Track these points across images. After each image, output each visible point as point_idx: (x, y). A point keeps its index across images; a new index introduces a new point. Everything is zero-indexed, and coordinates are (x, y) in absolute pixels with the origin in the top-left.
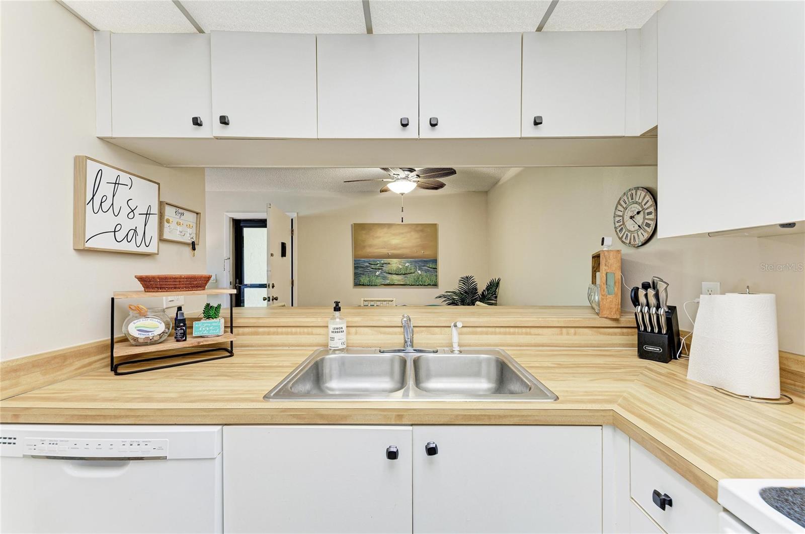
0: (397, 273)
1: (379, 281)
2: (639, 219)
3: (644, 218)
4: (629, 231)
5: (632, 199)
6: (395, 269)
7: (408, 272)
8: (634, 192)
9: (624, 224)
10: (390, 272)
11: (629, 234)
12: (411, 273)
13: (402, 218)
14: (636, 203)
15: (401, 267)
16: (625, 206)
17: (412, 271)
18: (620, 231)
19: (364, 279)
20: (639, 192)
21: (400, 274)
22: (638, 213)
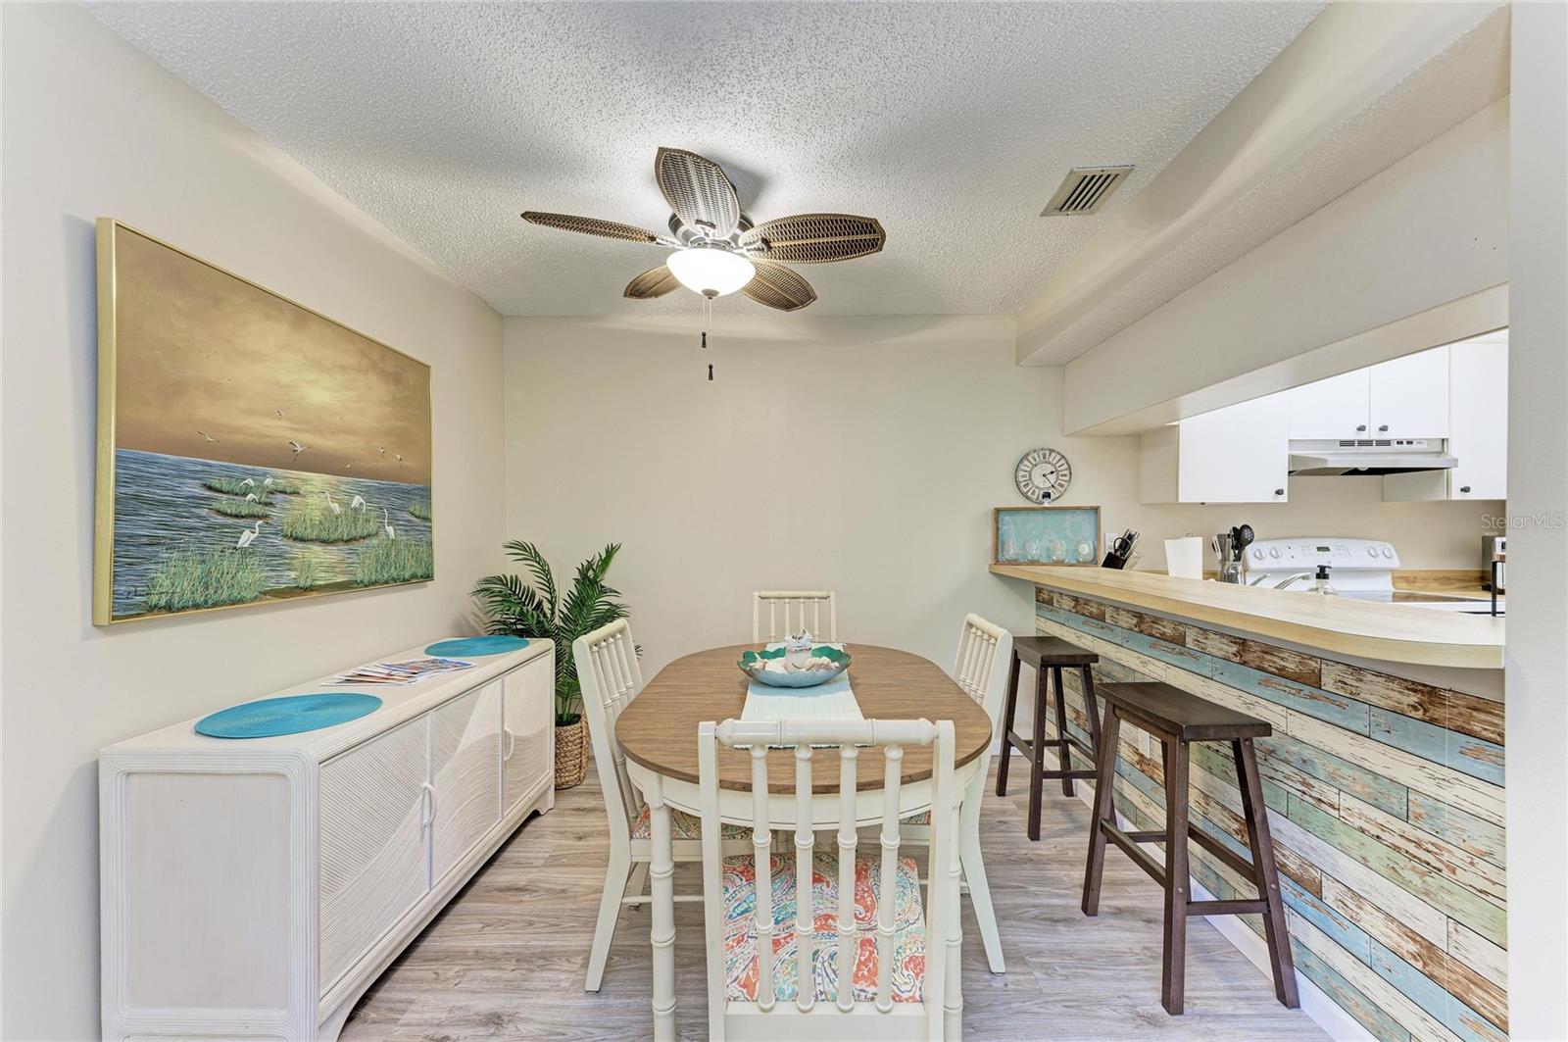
0: (324, 535)
1: (254, 576)
2: (1052, 478)
3: (1057, 478)
4: (1037, 488)
5: (1044, 458)
6: (317, 516)
7: (360, 532)
8: (1047, 453)
9: (1030, 479)
10: (300, 531)
11: (1037, 491)
12: (369, 536)
13: (711, 367)
14: (1049, 463)
15: (337, 508)
16: (1034, 463)
17: (372, 527)
18: (1024, 486)
19: (171, 575)
20: (1053, 455)
21: (333, 542)
22: (1052, 473)
